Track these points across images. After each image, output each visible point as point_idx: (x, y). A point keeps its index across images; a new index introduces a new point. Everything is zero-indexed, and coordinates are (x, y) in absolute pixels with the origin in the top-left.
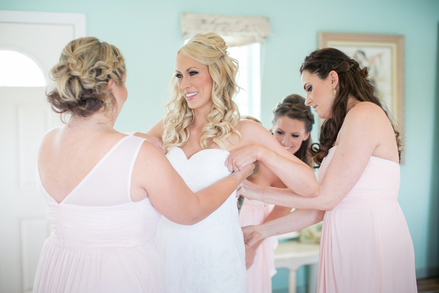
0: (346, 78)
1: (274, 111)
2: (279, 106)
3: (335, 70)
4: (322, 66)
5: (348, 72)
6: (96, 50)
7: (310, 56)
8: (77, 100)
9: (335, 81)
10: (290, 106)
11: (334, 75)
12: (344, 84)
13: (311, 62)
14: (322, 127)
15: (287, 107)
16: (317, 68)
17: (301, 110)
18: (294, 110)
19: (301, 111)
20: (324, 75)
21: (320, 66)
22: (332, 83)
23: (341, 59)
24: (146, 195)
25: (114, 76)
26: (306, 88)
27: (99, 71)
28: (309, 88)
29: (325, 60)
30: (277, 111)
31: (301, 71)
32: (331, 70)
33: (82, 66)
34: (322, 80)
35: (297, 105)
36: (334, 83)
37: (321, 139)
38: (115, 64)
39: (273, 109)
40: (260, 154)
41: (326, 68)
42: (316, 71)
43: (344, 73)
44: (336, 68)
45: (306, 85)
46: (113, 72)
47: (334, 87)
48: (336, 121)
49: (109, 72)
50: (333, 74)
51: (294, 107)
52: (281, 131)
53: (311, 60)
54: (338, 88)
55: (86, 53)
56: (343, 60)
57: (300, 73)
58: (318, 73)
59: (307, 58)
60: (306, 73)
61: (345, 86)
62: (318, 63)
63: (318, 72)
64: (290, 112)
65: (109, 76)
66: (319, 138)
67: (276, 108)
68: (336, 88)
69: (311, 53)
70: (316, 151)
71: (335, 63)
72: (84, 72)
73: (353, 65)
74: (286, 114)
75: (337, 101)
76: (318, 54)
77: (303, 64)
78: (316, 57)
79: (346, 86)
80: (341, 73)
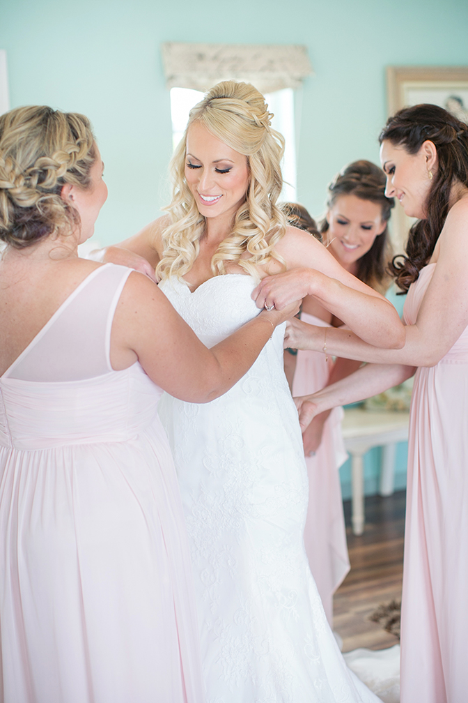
0: (449, 153)
1: (332, 187)
2: (338, 179)
3: (433, 140)
4: (412, 134)
5: (453, 142)
6: (36, 137)
7: (395, 117)
8: (8, 227)
9: (430, 157)
10: (358, 179)
11: (429, 148)
12: (446, 162)
13: (395, 127)
14: (411, 231)
15: (354, 180)
16: (404, 136)
17: (376, 185)
18: (365, 185)
19: (375, 187)
20: (413, 147)
21: (408, 134)
22: (427, 161)
23: (443, 123)
24: (136, 358)
25: (70, 178)
26: (386, 168)
27: (43, 174)
28: (390, 168)
29: (417, 123)
30: (337, 187)
31: (381, 141)
32: (426, 140)
33: (14, 169)
34: (410, 156)
35: (369, 177)
36: (429, 161)
37: (409, 250)
38: (71, 157)
39: (329, 185)
40: (315, 286)
41: (418, 136)
42: (402, 141)
43: (448, 145)
44: (433, 136)
45: (387, 165)
46: (68, 171)
47: (431, 167)
48: (431, 225)
49: (63, 173)
50: (429, 146)
51: (364, 180)
52: (344, 220)
53: (395, 124)
54: (436, 168)
55: (20, 144)
56: (445, 124)
57: (379, 143)
58: (404, 145)
59: (390, 120)
60: (387, 144)
61: (446, 167)
62: (406, 127)
63: (404, 142)
64: (360, 188)
65: (62, 181)
66: (406, 247)
67: (334, 181)
68: (433, 169)
69: (396, 112)
70: (399, 267)
71: (434, 128)
72: (18, 178)
73: (462, 132)
74: (352, 191)
75: (434, 191)
76: (408, 113)
77: (384, 129)
78: (403, 118)
79: (448, 166)
80: (440, 145)
